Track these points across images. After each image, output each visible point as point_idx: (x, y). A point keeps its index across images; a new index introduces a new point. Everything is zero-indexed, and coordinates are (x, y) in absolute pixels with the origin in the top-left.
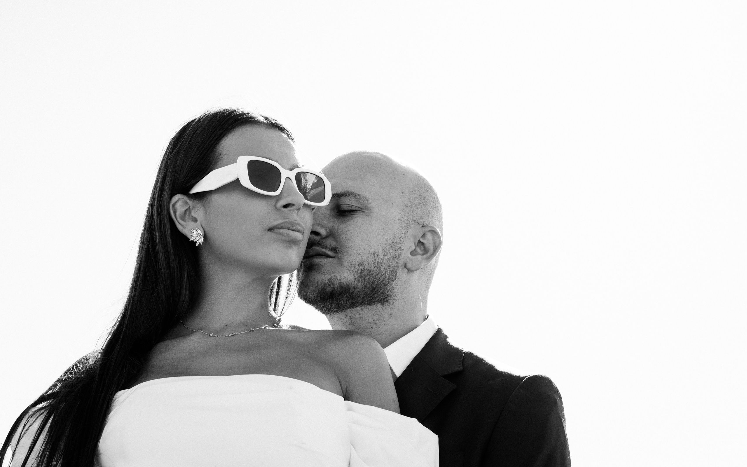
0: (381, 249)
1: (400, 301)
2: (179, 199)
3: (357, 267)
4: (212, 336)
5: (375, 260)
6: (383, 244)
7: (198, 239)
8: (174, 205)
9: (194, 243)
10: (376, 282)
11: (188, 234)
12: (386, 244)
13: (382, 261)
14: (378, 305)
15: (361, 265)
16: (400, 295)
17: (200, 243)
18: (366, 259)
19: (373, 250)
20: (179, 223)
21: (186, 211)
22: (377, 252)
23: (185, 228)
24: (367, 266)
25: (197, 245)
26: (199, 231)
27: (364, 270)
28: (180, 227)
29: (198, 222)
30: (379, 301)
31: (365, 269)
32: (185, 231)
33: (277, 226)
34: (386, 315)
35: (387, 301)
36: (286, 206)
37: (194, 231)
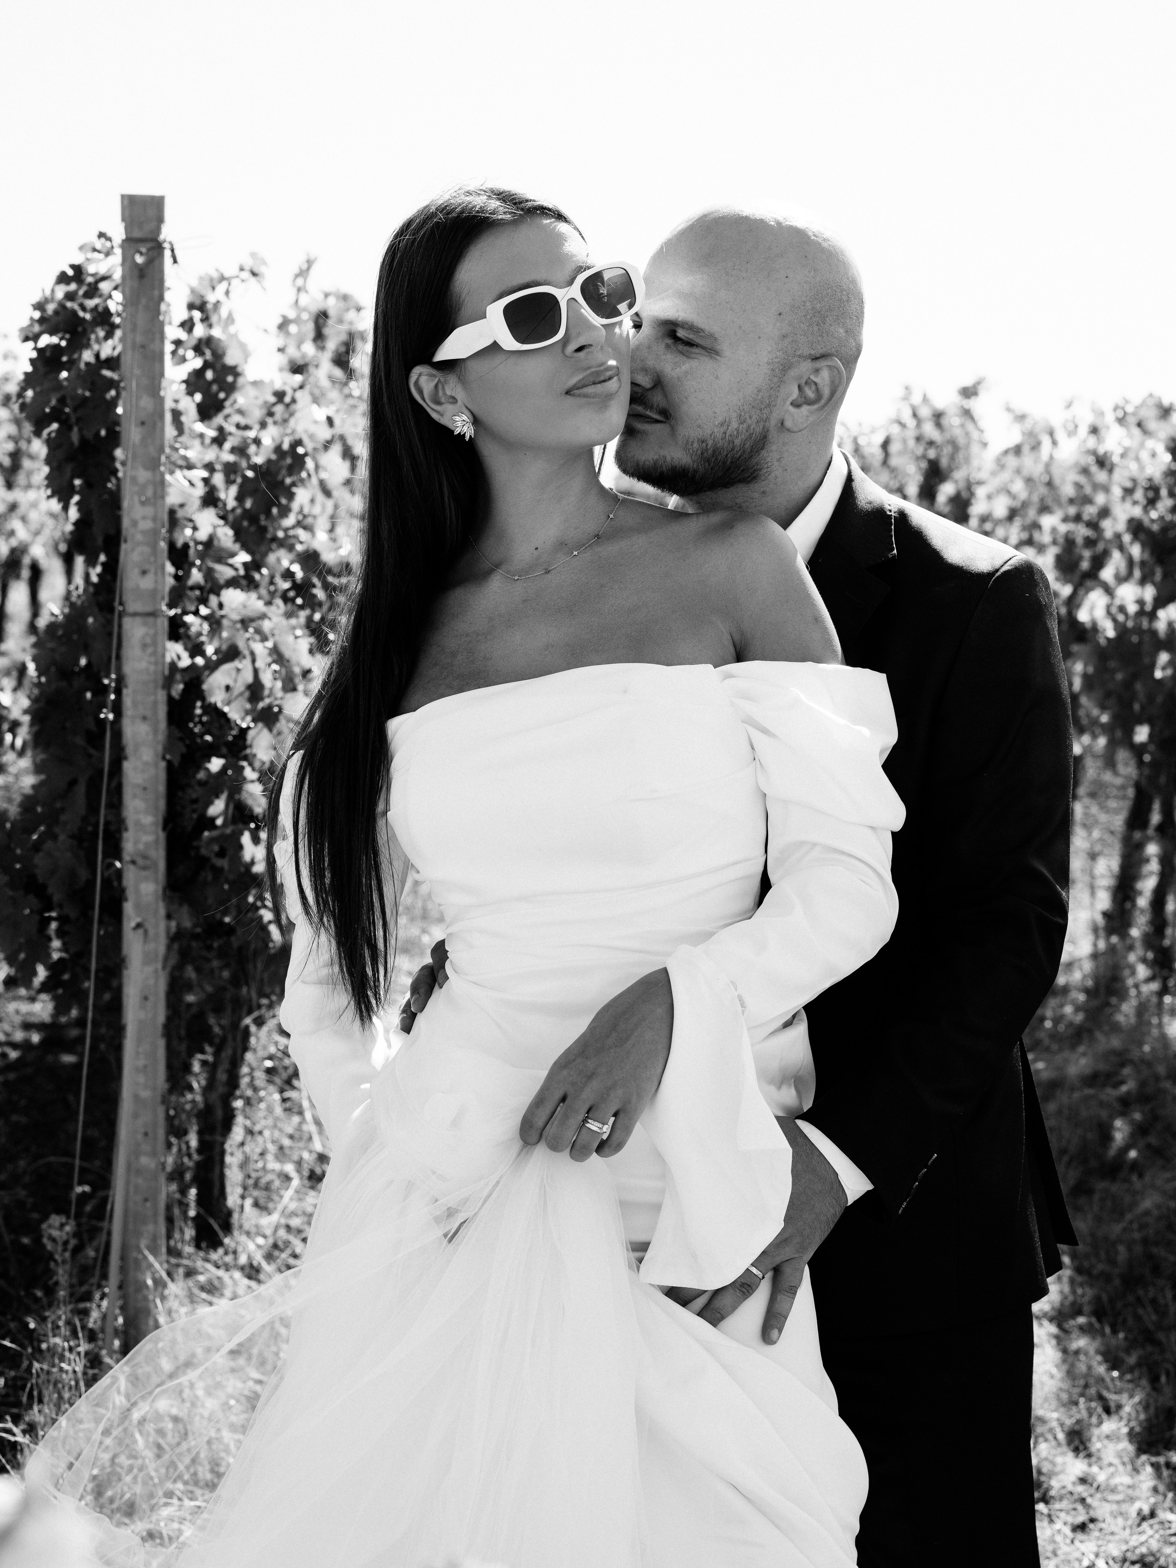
0: (734, 415)
1: (777, 472)
2: (420, 375)
3: (696, 445)
4: (517, 579)
5: (725, 433)
6: (737, 407)
7: (465, 429)
8: (416, 383)
9: (461, 436)
10: (729, 461)
11: (450, 425)
12: (743, 406)
13: (735, 433)
14: (740, 486)
15: (703, 442)
16: (776, 464)
17: (470, 436)
18: (709, 432)
19: (720, 419)
20: (433, 409)
21: (436, 386)
22: (727, 420)
23: (442, 415)
24: (710, 443)
25: (467, 438)
26: (465, 418)
27: (707, 450)
28: (434, 416)
29: (459, 402)
30: (740, 481)
31: (709, 447)
32: (444, 421)
33: (575, 385)
34: (756, 495)
35: (755, 478)
36: (580, 349)
37: (457, 418)
